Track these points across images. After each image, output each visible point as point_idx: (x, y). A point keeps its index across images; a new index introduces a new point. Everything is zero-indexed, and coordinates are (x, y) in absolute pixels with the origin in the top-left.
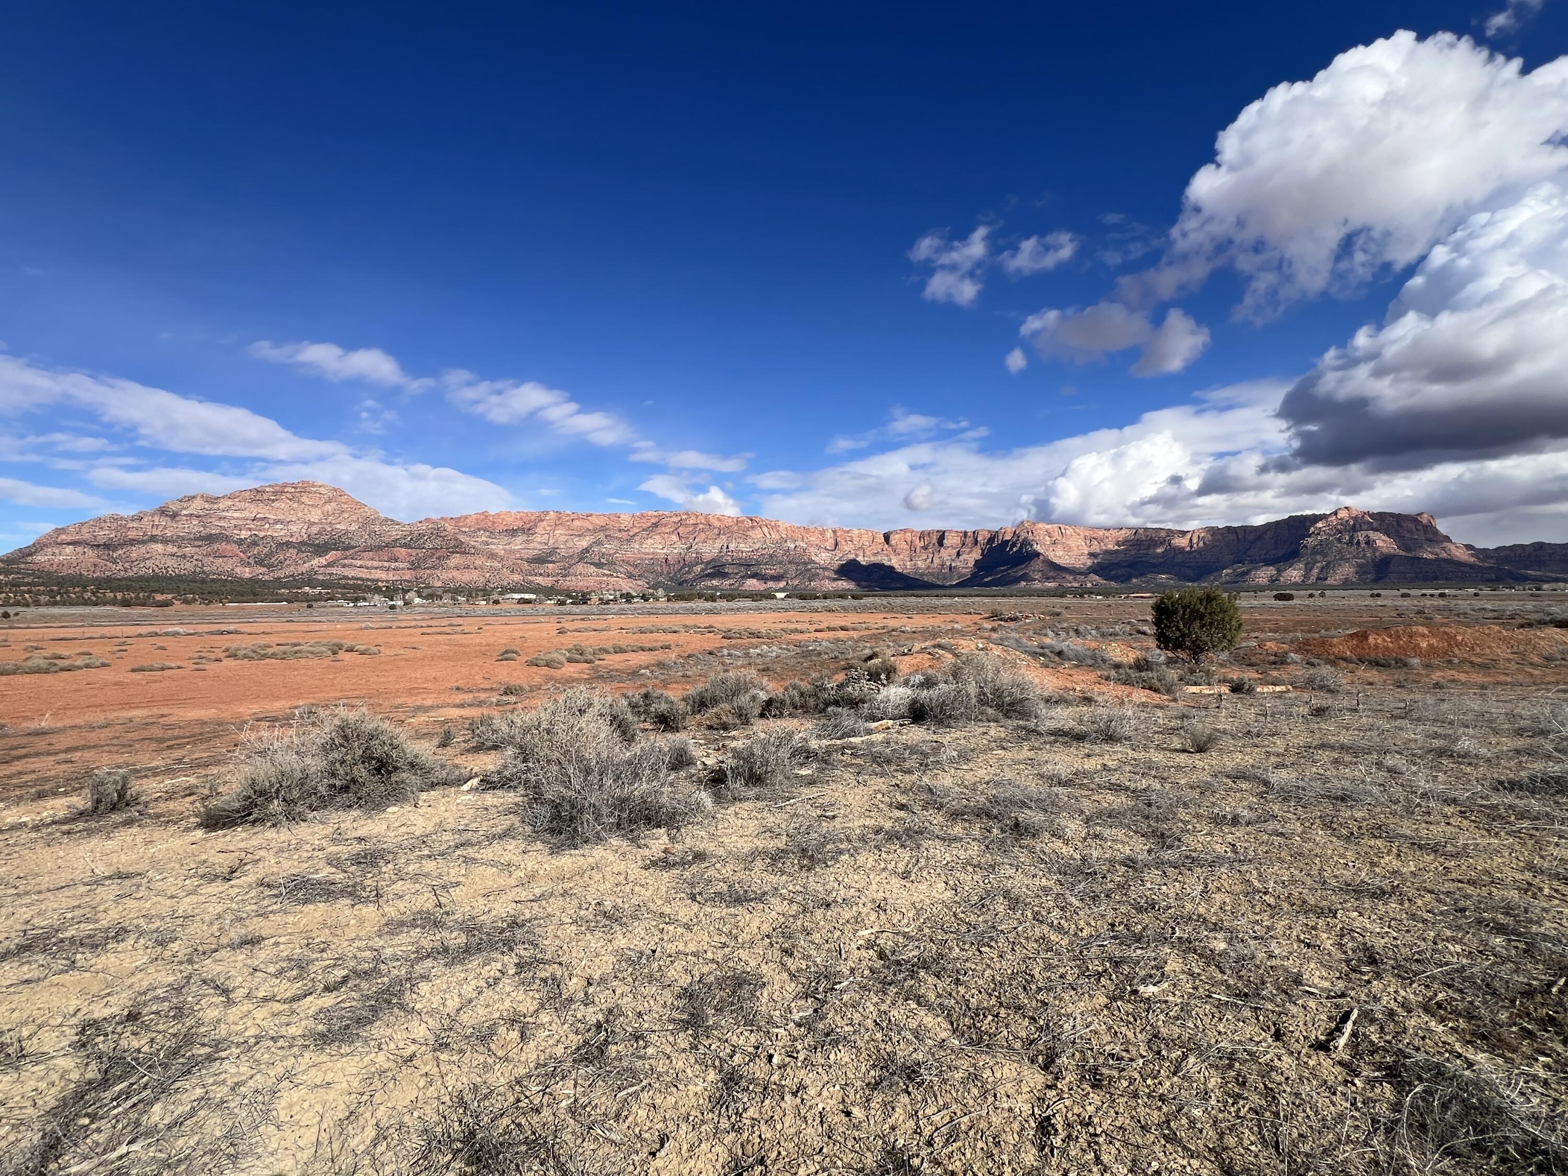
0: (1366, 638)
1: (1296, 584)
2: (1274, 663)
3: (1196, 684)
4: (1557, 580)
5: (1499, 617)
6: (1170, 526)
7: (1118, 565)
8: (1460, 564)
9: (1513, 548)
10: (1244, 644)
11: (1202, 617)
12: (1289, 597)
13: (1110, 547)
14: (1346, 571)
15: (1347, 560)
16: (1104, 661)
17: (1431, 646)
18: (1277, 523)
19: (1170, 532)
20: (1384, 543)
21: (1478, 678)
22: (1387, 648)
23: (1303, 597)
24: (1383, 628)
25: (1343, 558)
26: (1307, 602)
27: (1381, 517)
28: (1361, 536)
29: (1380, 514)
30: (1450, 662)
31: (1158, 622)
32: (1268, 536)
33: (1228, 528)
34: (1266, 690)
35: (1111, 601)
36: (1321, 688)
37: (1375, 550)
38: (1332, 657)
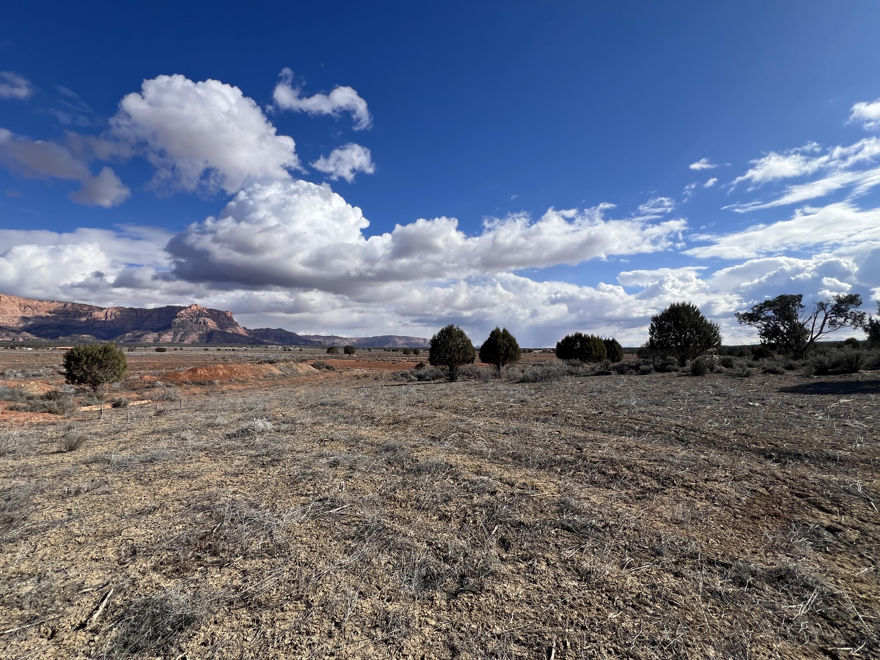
0: (196, 371)
1: (168, 343)
2: (148, 387)
3: (88, 405)
4: (273, 344)
5: (252, 360)
6: (94, 304)
7: (49, 326)
8: (241, 336)
9: (259, 330)
10: (132, 377)
11: (100, 361)
12: (163, 350)
13: (43, 314)
14: (194, 337)
15: (195, 331)
16: (21, 395)
17: (224, 374)
18: (161, 309)
19: (91, 308)
20: (212, 324)
21: (240, 387)
22: (205, 376)
23: (172, 350)
24: (204, 366)
25: (192, 330)
26: (173, 353)
27: (210, 311)
28: (201, 320)
29: (210, 309)
30: (231, 381)
31: (67, 366)
32: (155, 315)
33: (132, 309)
34: (135, 404)
35: (40, 351)
36: (168, 399)
37: (207, 327)
38: (179, 382)
